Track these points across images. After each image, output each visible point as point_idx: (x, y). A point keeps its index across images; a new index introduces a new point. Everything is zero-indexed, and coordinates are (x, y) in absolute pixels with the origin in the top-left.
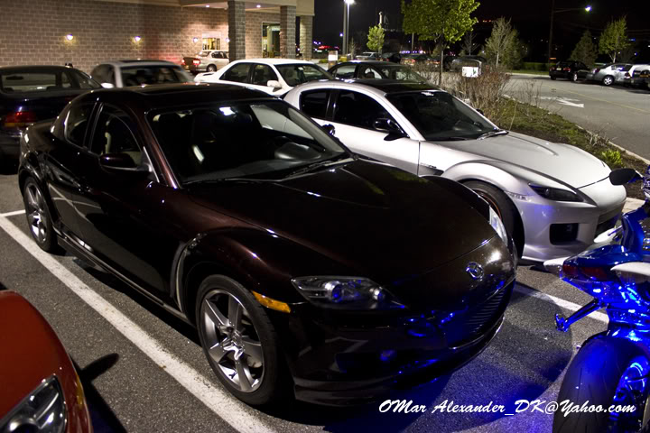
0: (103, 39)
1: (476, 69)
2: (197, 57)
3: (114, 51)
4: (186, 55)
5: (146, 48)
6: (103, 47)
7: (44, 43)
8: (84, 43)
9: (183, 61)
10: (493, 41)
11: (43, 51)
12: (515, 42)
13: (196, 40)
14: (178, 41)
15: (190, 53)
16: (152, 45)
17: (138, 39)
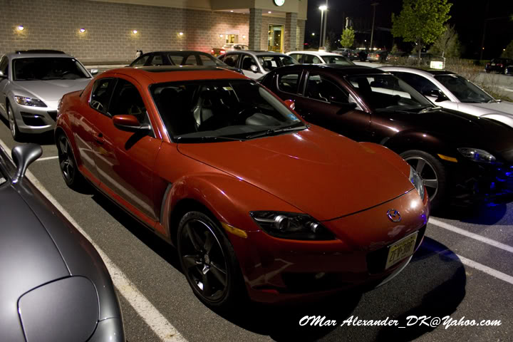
0: (157, 34)
1: (441, 63)
2: (223, 48)
3: (164, 43)
4: (214, 46)
5: (186, 40)
6: (157, 40)
7: (117, 35)
8: (144, 36)
9: (212, 51)
10: (440, 42)
11: (116, 41)
12: (457, 43)
13: (221, 36)
14: (208, 36)
15: (217, 45)
16: (191, 38)
17: (181, 34)
